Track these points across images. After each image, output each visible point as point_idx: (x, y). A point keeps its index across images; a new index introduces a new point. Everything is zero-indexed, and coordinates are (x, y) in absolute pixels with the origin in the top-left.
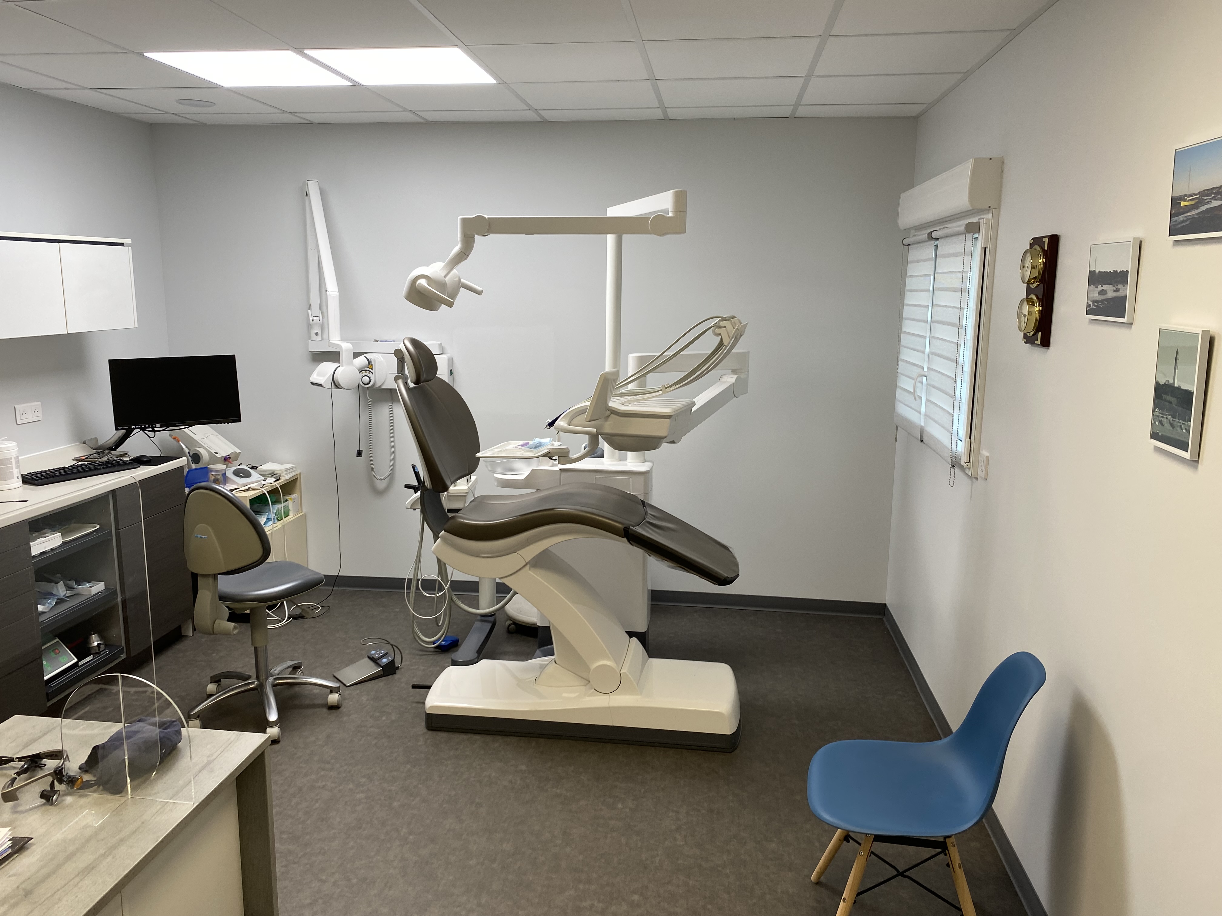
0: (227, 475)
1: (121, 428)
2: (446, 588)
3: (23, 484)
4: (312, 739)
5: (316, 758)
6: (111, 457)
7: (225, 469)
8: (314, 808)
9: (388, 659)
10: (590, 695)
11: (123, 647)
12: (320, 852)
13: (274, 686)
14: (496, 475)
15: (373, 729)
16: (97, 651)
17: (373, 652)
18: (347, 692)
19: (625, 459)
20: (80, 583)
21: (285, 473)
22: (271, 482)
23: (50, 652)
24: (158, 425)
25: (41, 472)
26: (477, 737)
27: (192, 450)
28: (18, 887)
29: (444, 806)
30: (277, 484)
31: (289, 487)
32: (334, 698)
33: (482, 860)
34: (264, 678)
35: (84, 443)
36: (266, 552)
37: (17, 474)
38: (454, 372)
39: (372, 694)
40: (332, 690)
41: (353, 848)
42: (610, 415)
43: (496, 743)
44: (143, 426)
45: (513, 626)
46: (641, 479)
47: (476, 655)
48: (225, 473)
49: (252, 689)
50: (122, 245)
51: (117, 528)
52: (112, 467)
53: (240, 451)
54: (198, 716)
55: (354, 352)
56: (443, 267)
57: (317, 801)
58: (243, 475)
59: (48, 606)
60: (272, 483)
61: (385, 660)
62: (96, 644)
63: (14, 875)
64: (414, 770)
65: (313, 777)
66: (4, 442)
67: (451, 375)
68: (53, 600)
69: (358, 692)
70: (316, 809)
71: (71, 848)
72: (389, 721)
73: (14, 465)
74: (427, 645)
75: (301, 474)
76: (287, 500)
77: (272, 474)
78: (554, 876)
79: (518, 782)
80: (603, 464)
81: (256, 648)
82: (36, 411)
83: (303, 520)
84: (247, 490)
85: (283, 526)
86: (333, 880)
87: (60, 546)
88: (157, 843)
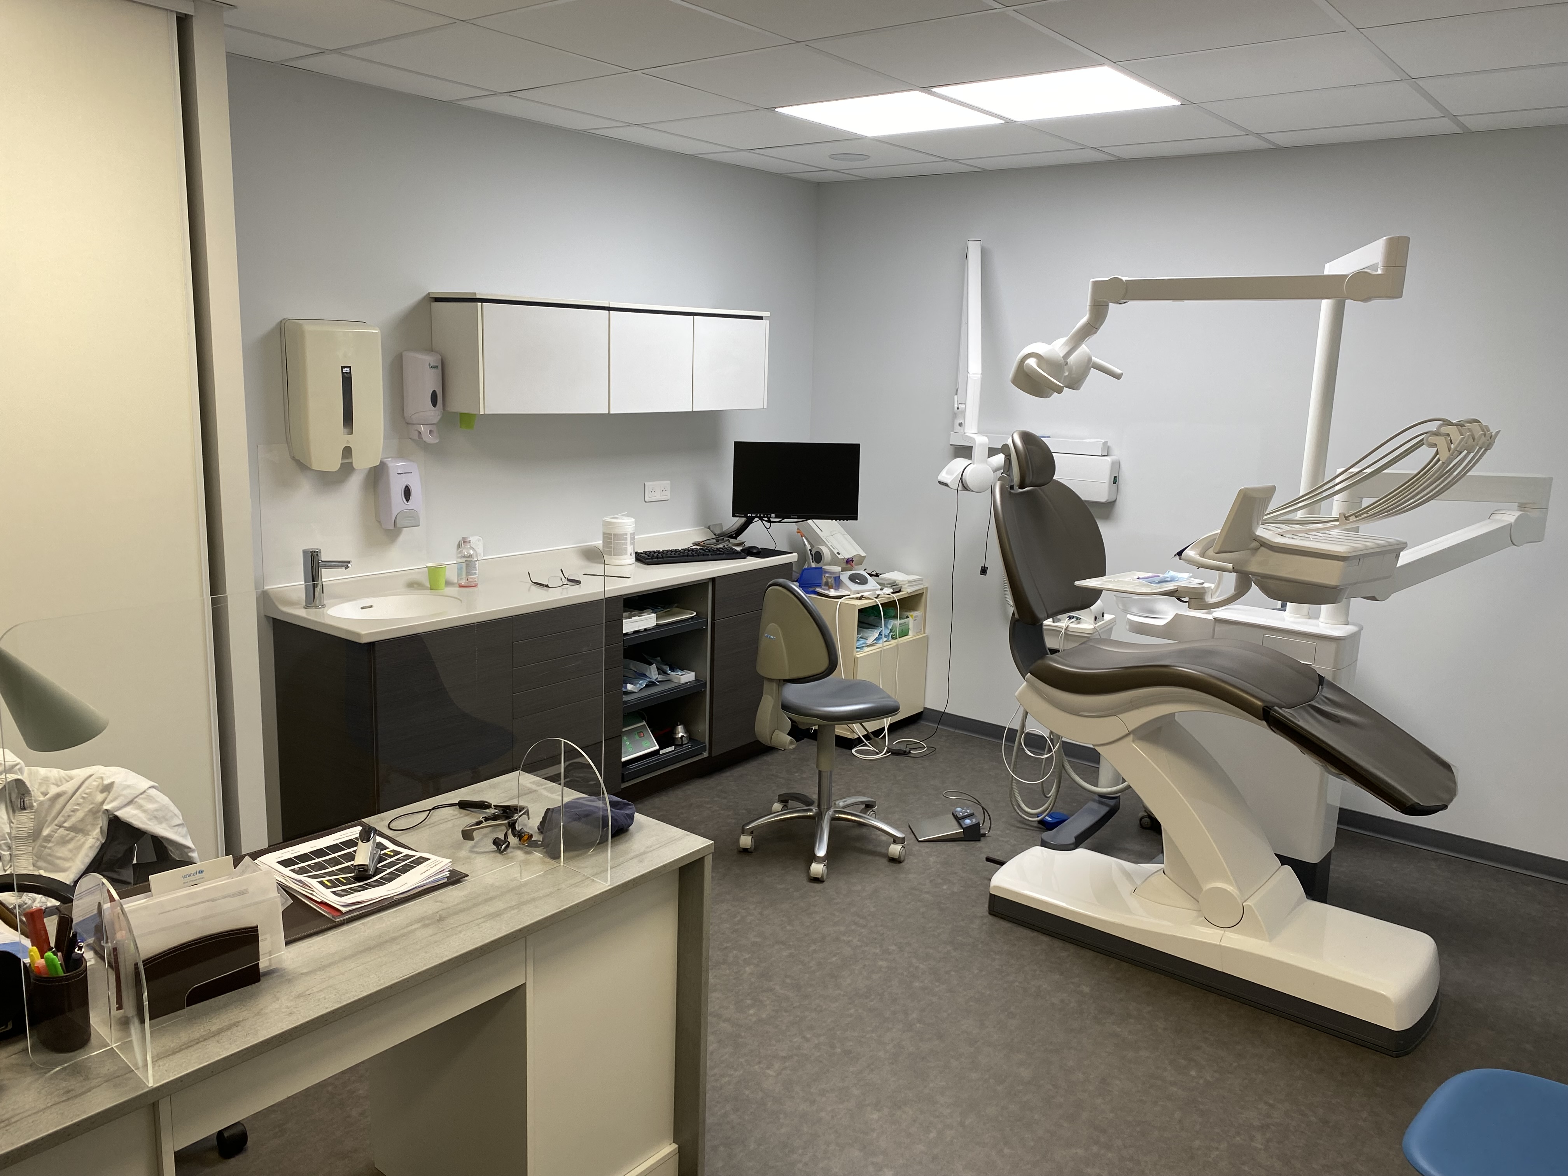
0: (841, 578)
1: (738, 515)
2: (1053, 750)
3: (636, 561)
4: (859, 888)
5: (853, 910)
6: (727, 545)
7: (840, 572)
8: (829, 961)
9: (972, 821)
10: (1199, 924)
11: (706, 745)
12: (816, 1008)
13: (834, 819)
14: (1129, 617)
15: (927, 896)
16: (680, 743)
17: (959, 809)
18: (917, 847)
19: (1317, 617)
20: (675, 669)
21: (907, 585)
22: (888, 593)
23: (635, 734)
24: (773, 515)
25: (654, 552)
26: (1045, 938)
27: (816, 547)
28: (437, 912)
29: (971, 1003)
30: (896, 597)
31: (910, 603)
32: (895, 849)
33: (987, 1076)
34: (825, 807)
35: (709, 528)
36: (833, 665)
37: (630, 549)
38: (1121, 480)
39: (943, 856)
40: (896, 840)
41: (850, 1016)
42: (1259, 548)
43: (1065, 952)
44: (762, 515)
45: (1147, 820)
46: (1332, 646)
47: (1073, 840)
48: (840, 576)
49: (809, 817)
50: (760, 318)
51: (713, 619)
52: (720, 554)
53: (866, 555)
54: (752, 833)
55: (989, 448)
56: (1065, 342)
57: (835, 956)
58: (859, 581)
59: (639, 687)
60: (889, 595)
61: (968, 822)
62: (680, 735)
63: (441, 902)
64: (954, 954)
65: (842, 929)
66: (623, 517)
67: (1114, 483)
68: (644, 682)
69: (928, 850)
70: (831, 963)
71: (492, 894)
72: (949, 892)
73: (629, 541)
74: (1029, 817)
75: (928, 589)
76: (907, 617)
77: (893, 584)
78: (1065, 1125)
79: (1072, 1005)
80: (1284, 620)
81: (820, 772)
82: (664, 490)
83: (923, 644)
84: (860, 598)
85: (897, 645)
86: (816, 1042)
87: (654, 628)
88: (558, 910)
